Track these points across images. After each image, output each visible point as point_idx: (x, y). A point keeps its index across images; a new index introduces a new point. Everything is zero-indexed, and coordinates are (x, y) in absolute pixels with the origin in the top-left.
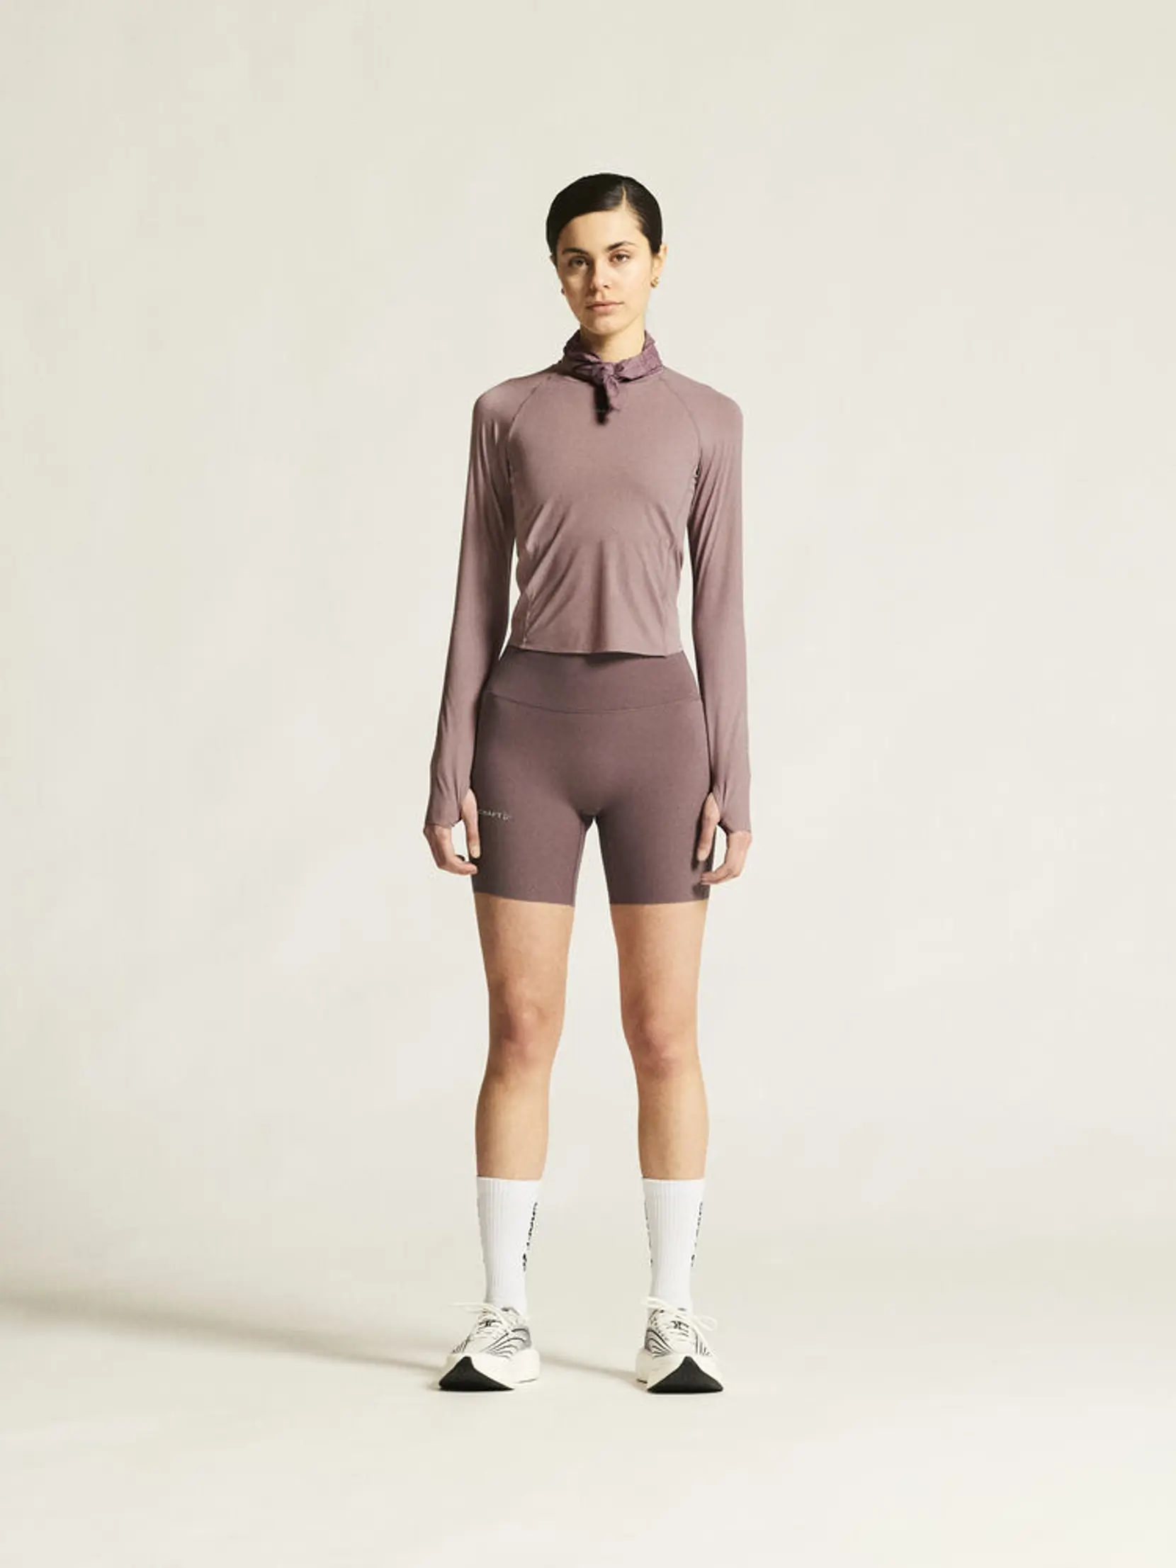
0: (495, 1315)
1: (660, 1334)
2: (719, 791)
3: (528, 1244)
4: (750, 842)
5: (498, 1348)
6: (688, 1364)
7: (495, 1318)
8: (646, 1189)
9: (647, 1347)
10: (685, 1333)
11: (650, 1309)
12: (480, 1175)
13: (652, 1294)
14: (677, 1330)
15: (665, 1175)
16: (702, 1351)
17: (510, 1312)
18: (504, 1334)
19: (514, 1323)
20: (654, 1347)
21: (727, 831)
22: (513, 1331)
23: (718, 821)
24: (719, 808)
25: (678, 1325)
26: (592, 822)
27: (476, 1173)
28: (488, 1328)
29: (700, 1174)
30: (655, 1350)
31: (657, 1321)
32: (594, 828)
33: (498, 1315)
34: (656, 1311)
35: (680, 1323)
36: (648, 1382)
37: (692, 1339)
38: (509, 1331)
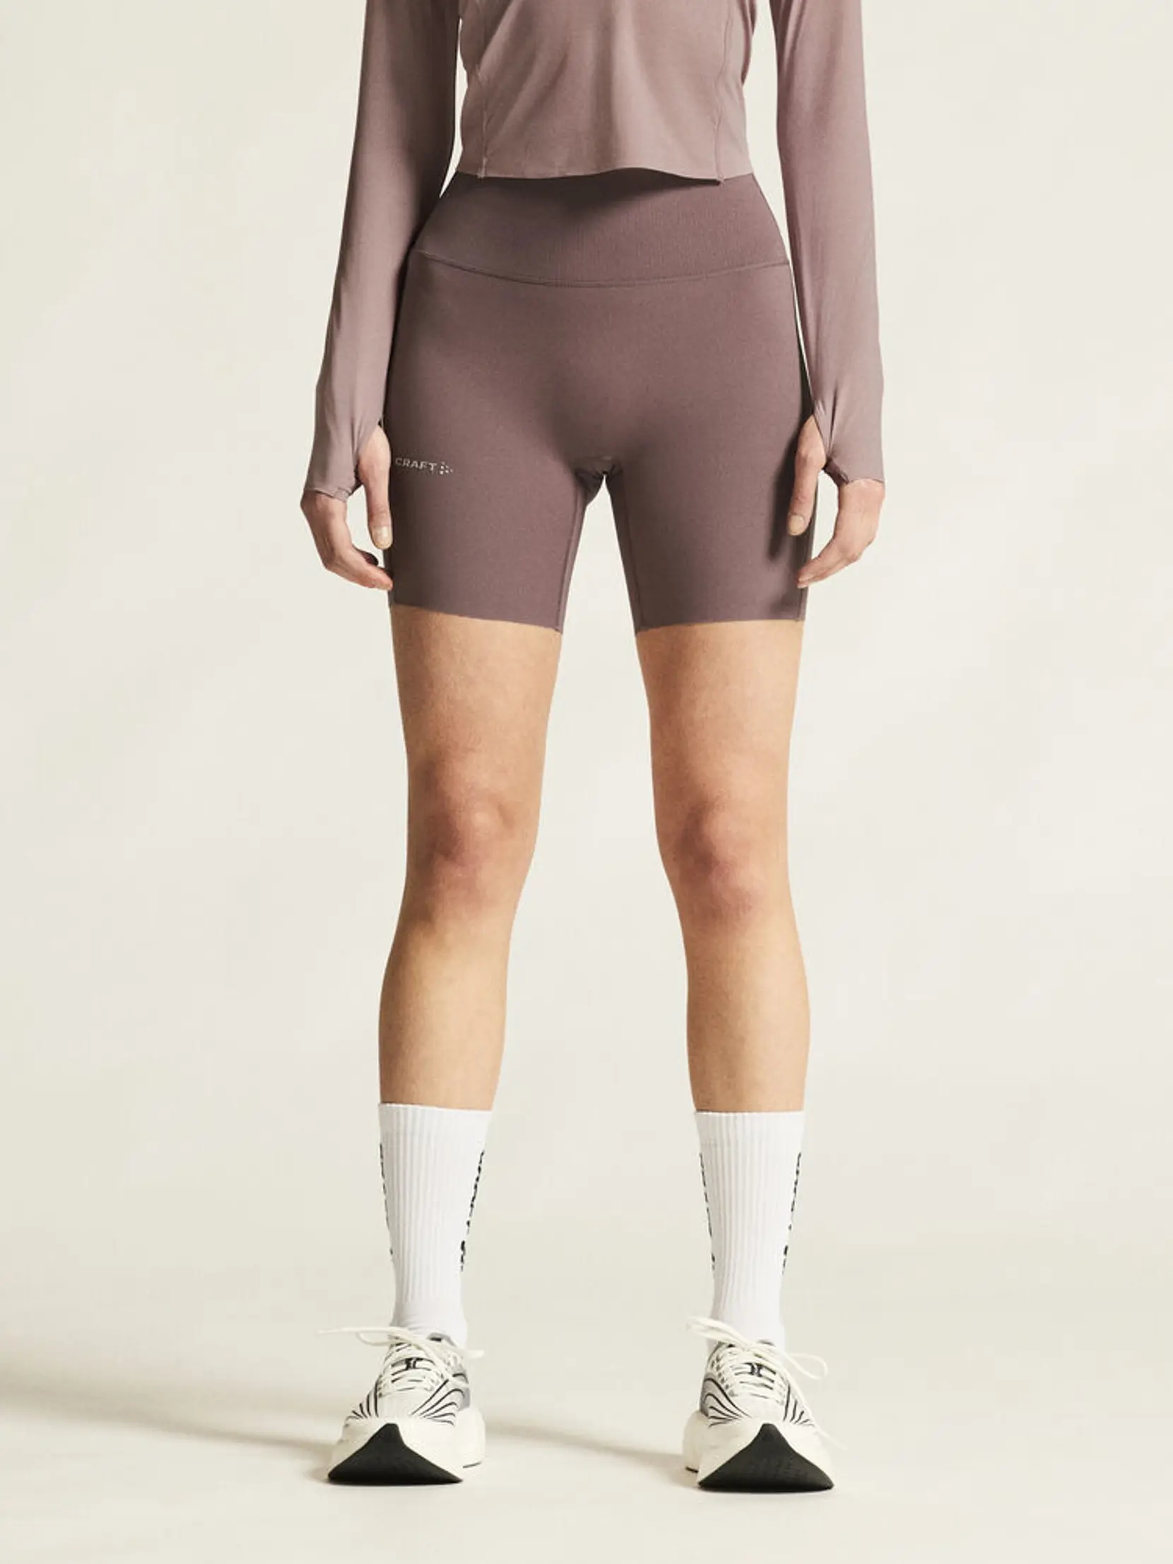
0: (419, 1348)
1: (723, 1386)
2: (822, 412)
3: (468, 1223)
4: (882, 497)
5: (436, 1410)
6: (769, 1438)
7: (421, 1355)
8: (702, 1129)
9: (703, 1411)
10: (768, 1383)
11: (710, 1341)
12: (384, 1101)
13: (715, 1315)
14: (755, 1378)
15: (736, 1104)
16: (797, 1416)
17: (444, 1341)
18: (441, 1382)
19: (452, 1363)
20: (712, 1408)
21: (839, 480)
22: (455, 1375)
23: (824, 462)
24: (825, 445)
25: (756, 1369)
26: (598, 487)
27: (378, 1099)
28: (411, 1371)
29: (795, 1102)
30: (712, 1412)
31: (721, 1362)
32: (603, 496)
33: (426, 1348)
34: (720, 1344)
35: (760, 1366)
36: (700, 1471)
37: (778, 1394)
38: (449, 1376)
